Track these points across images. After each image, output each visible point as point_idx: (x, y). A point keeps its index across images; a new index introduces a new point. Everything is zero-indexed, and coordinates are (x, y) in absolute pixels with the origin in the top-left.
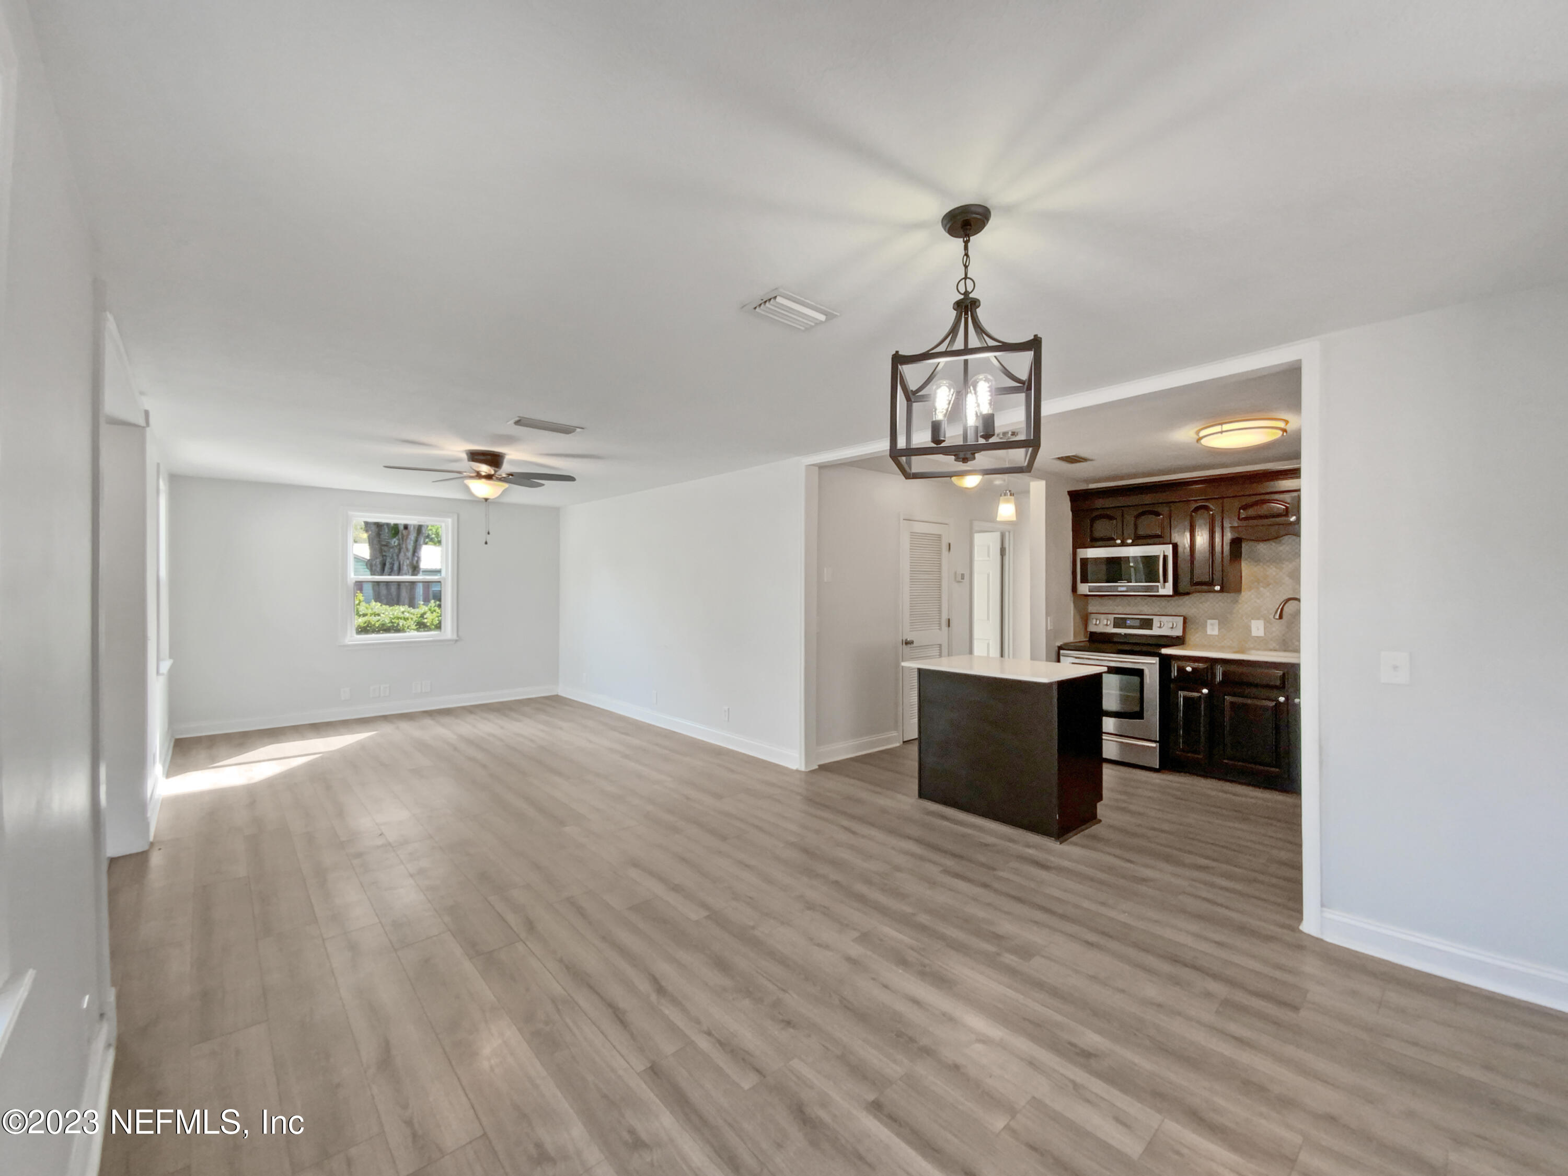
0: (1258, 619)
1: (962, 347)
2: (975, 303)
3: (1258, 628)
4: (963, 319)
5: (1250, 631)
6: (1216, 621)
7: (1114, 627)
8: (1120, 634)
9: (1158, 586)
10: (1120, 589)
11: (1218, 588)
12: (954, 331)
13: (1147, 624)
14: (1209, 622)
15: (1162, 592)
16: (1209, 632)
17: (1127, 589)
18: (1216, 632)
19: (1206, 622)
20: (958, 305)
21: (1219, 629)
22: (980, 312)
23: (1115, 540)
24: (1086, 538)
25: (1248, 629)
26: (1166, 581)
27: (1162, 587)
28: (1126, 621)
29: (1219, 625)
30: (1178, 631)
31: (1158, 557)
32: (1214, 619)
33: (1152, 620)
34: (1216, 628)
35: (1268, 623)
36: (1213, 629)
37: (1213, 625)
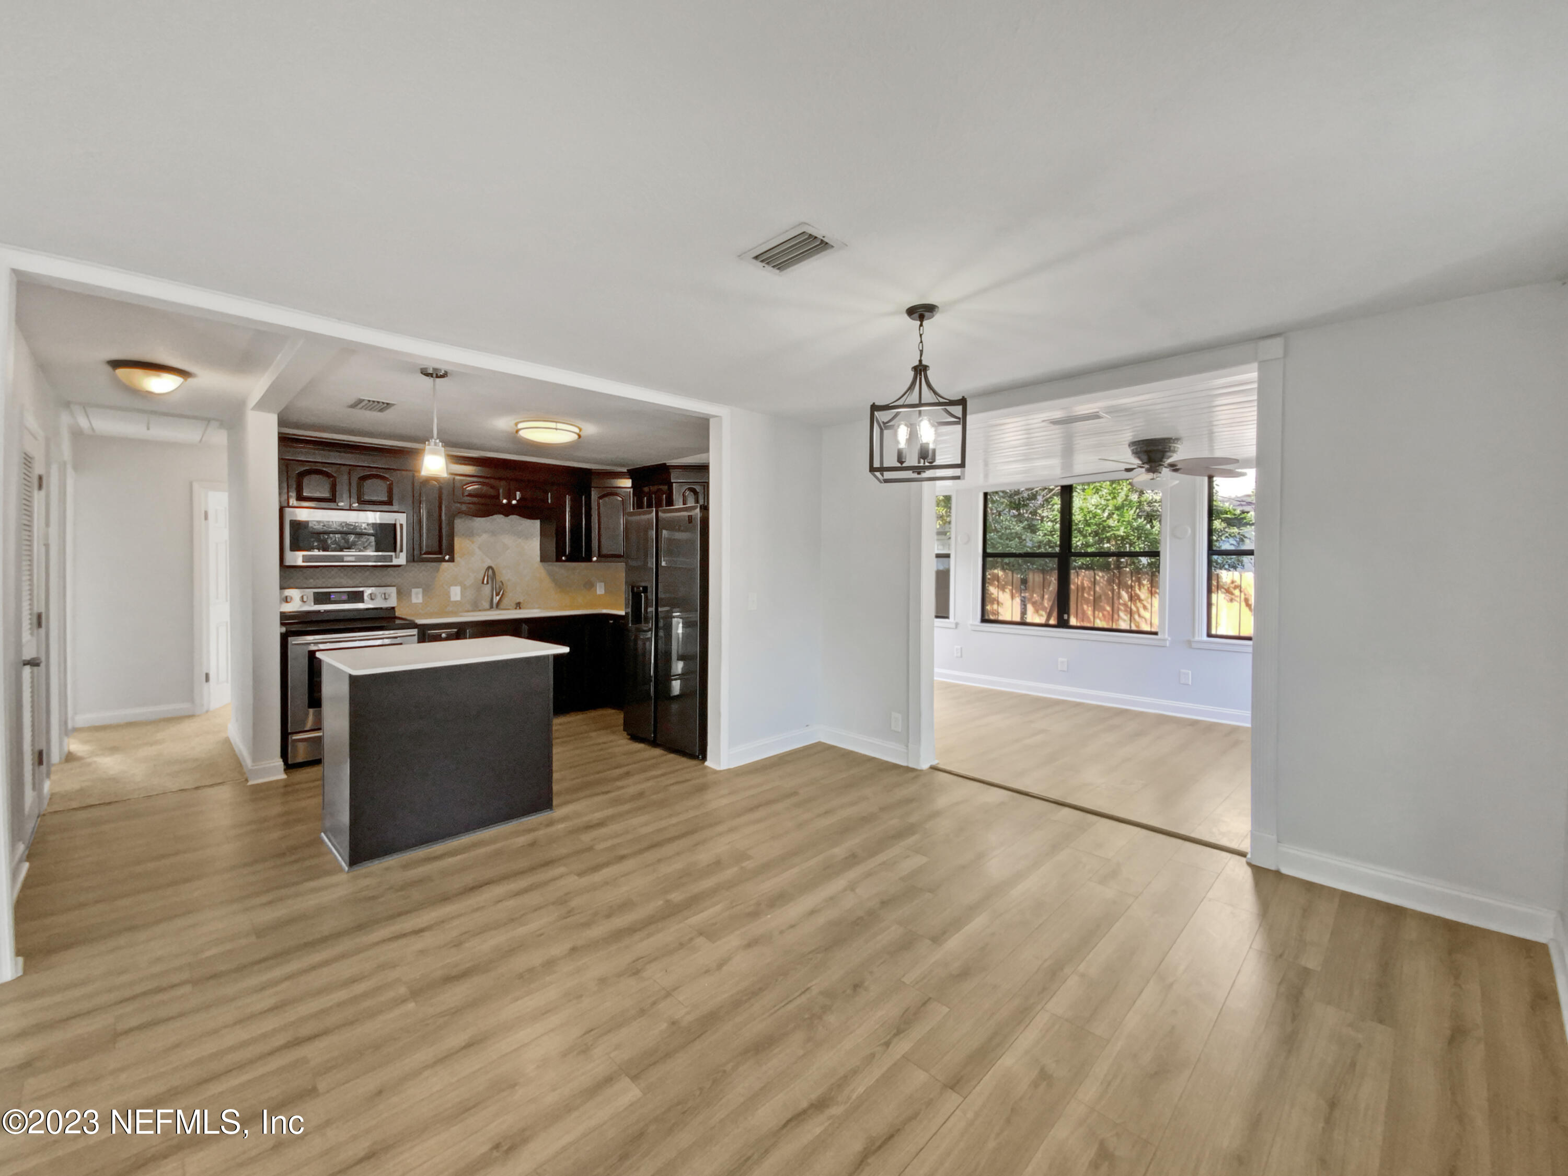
0: (456, 585)
1: (917, 402)
2: (925, 368)
3: (456, 593)
4: (918, 378)
5: (458, 601)
6: (420, 590)
7: (315, 604)
8: (319, 611)
9: (392, 556)
10: (346, 559)
11: (447, 557)
12: (911, 388)
13: (357, 597)
14: (414, 591)
15: (395, 562)
16: (414, 600)
17: (355, 559)
18: (420, 600)
19: (411, 591)
20: (915, 369)
21: (423, 597)
22: (929, 373)
23: (335, 502)
24: (291, 496)
25: (448, 595)
26: (401, 551)
27: (396, 557)
28: (330, 595)
29: (423, 593)
30: (392, 602)
31: (395, 525)
32: (418, 588)
33: (362, 592)
34: (420, 596)
35: (464, 588)
36: (417, 597)
37: (417, 594)
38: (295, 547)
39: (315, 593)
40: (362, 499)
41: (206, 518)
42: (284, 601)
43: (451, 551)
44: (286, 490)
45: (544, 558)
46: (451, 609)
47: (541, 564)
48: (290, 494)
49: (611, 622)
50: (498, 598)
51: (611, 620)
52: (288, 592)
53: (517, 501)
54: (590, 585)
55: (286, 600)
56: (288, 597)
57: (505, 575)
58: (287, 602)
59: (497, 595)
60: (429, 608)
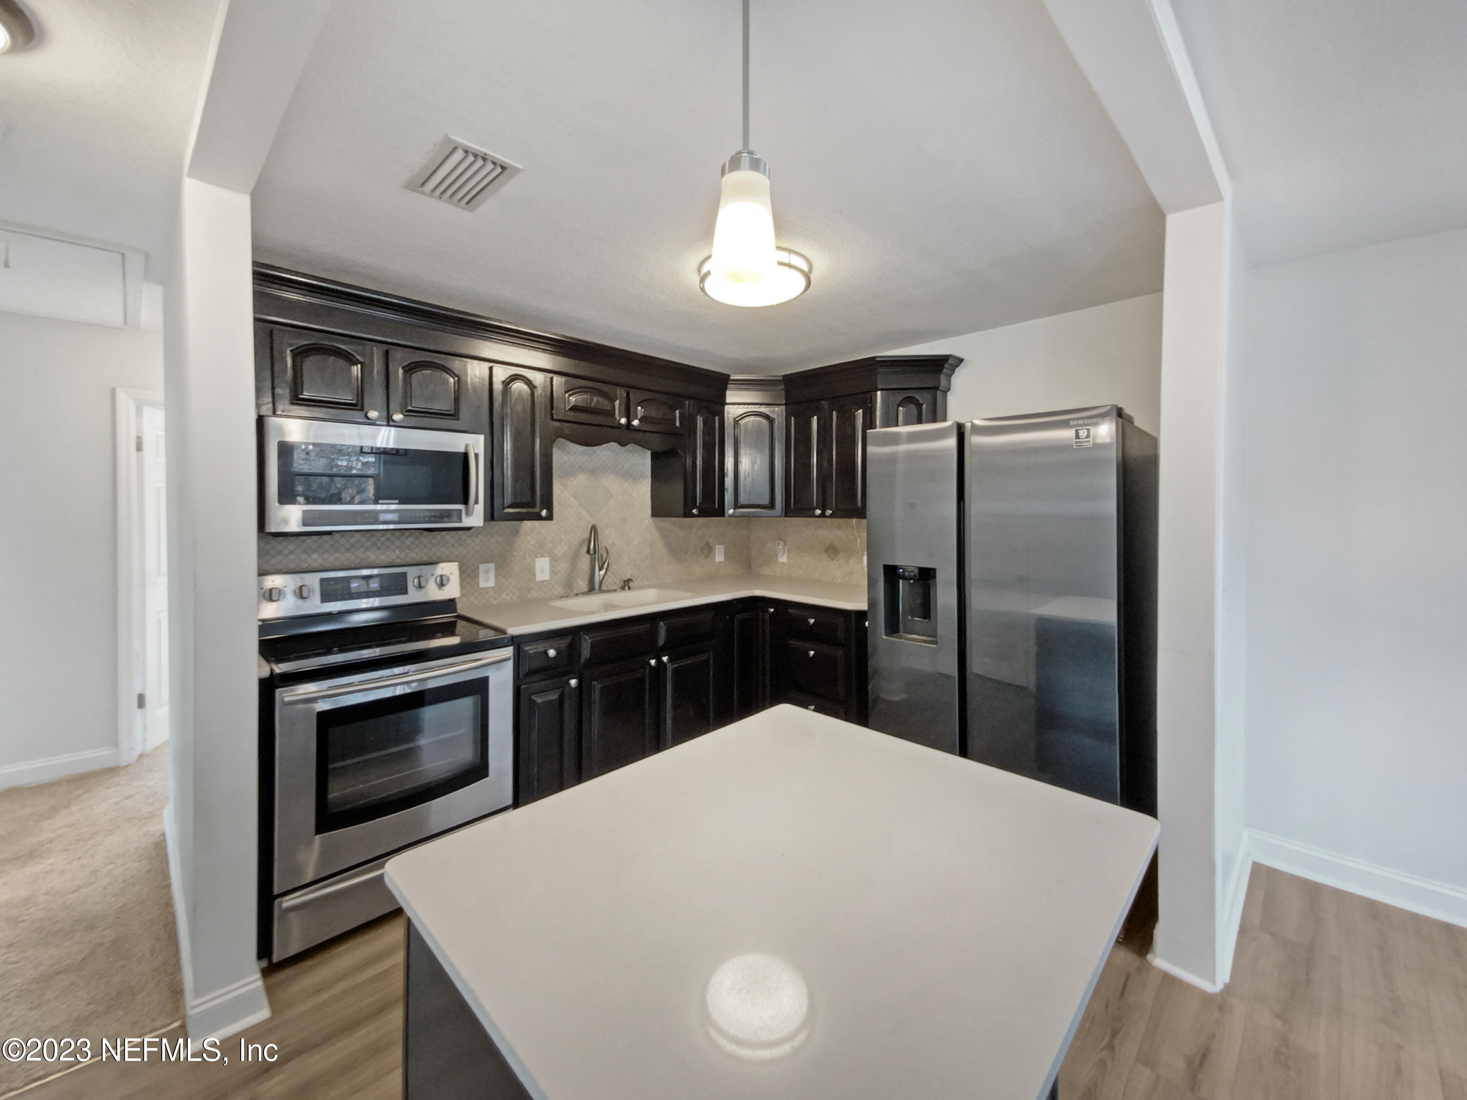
0: (542, 556)
3: (542, 569)
5: (534, 575)
6: (492, 566)
7: (321, 601)
9: (460, 511)
11: (538, 513)
13: (397, 584)
14: (482, 567)
15: (467, 522)
16: (483, 584)
17: (398, 517)
18: (491, 583)
19: (478, 568)
21: (496, 577)
23: (362, 409)
24: (279, 395)
25: (531, 571)
26: (477, 502)
27: (467, 514)
28: (349, 583)
29: (496, 569)
30: (452, 591)
31: (465, 456)
32: (488, 562)
33: (404, 575)
34: (492, 575)
35: (554, 560)
36: (487, 579)
37: (487, 572)
38: (287, 496)
39: (322, 580)
40: (409, 408)
41: (139, 448)
42: (265, 598)
43: (548, 503)
44: (268, 384)
45: (658, 511)
46: (535, 595)
47: (651, 519)
48: (278, 391)
49: (772, 610)
50: (602, 572)
51: (772, 608)
52: (274, 581)
53: (639, 420)
54: (708, 550)
55: (270, 596)
56: (274, 591)
57: (609, 538)
58: (271, 600)
59: (601, 569)
60: (503, 595)
